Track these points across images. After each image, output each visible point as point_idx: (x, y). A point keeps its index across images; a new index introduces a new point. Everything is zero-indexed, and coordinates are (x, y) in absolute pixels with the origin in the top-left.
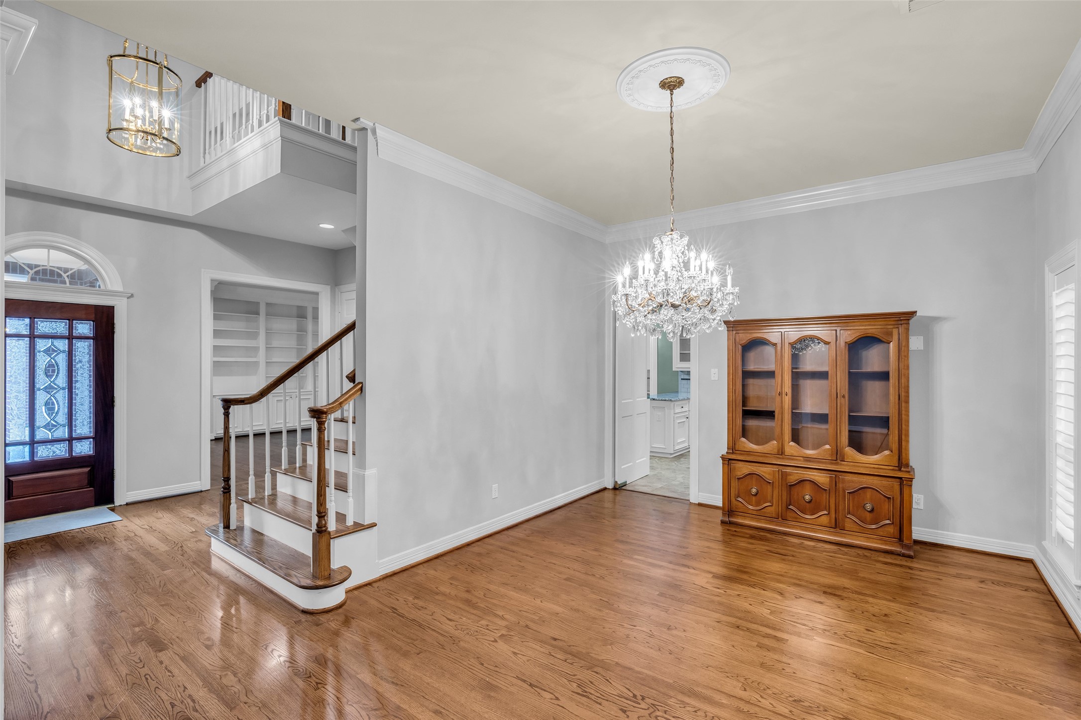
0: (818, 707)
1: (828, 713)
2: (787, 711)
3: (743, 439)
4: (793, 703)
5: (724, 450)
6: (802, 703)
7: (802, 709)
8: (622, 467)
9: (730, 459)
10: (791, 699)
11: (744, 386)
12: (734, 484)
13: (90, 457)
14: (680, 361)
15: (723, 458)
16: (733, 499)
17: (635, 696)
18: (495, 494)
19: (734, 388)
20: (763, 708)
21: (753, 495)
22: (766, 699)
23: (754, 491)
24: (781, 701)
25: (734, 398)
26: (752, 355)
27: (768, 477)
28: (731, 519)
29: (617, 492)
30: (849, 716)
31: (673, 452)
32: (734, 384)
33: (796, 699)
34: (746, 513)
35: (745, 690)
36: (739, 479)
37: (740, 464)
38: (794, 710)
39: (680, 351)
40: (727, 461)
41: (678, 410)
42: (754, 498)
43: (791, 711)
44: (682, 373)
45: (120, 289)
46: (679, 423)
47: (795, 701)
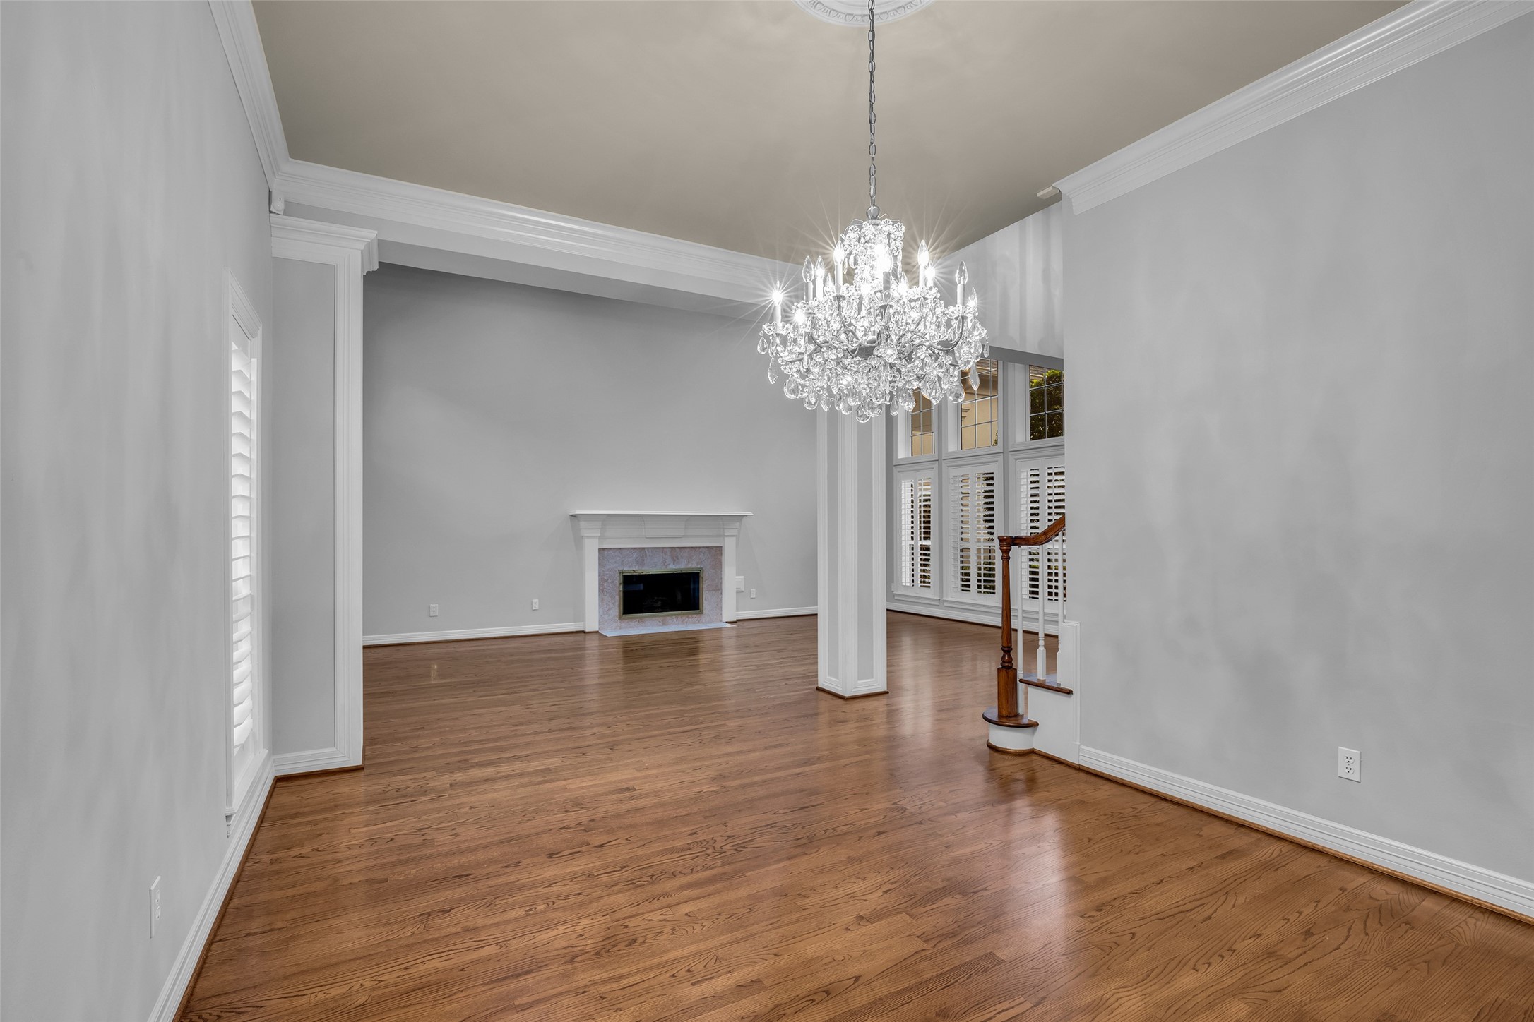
0: (608, 951)
1: (592, 953)
2: (630, 924)
4: (634, 937)
6: (626, 943)
7: (620, 936)
10: (641, 940)
17: (744, 847)
20: (652, 911)
22: (661, 921)
24: (645, 931)
30: (571, 966)
33: (636, 944)
35: (687, 915)
38: (626, 930)
43: (626, 927)
47: (635, 941)
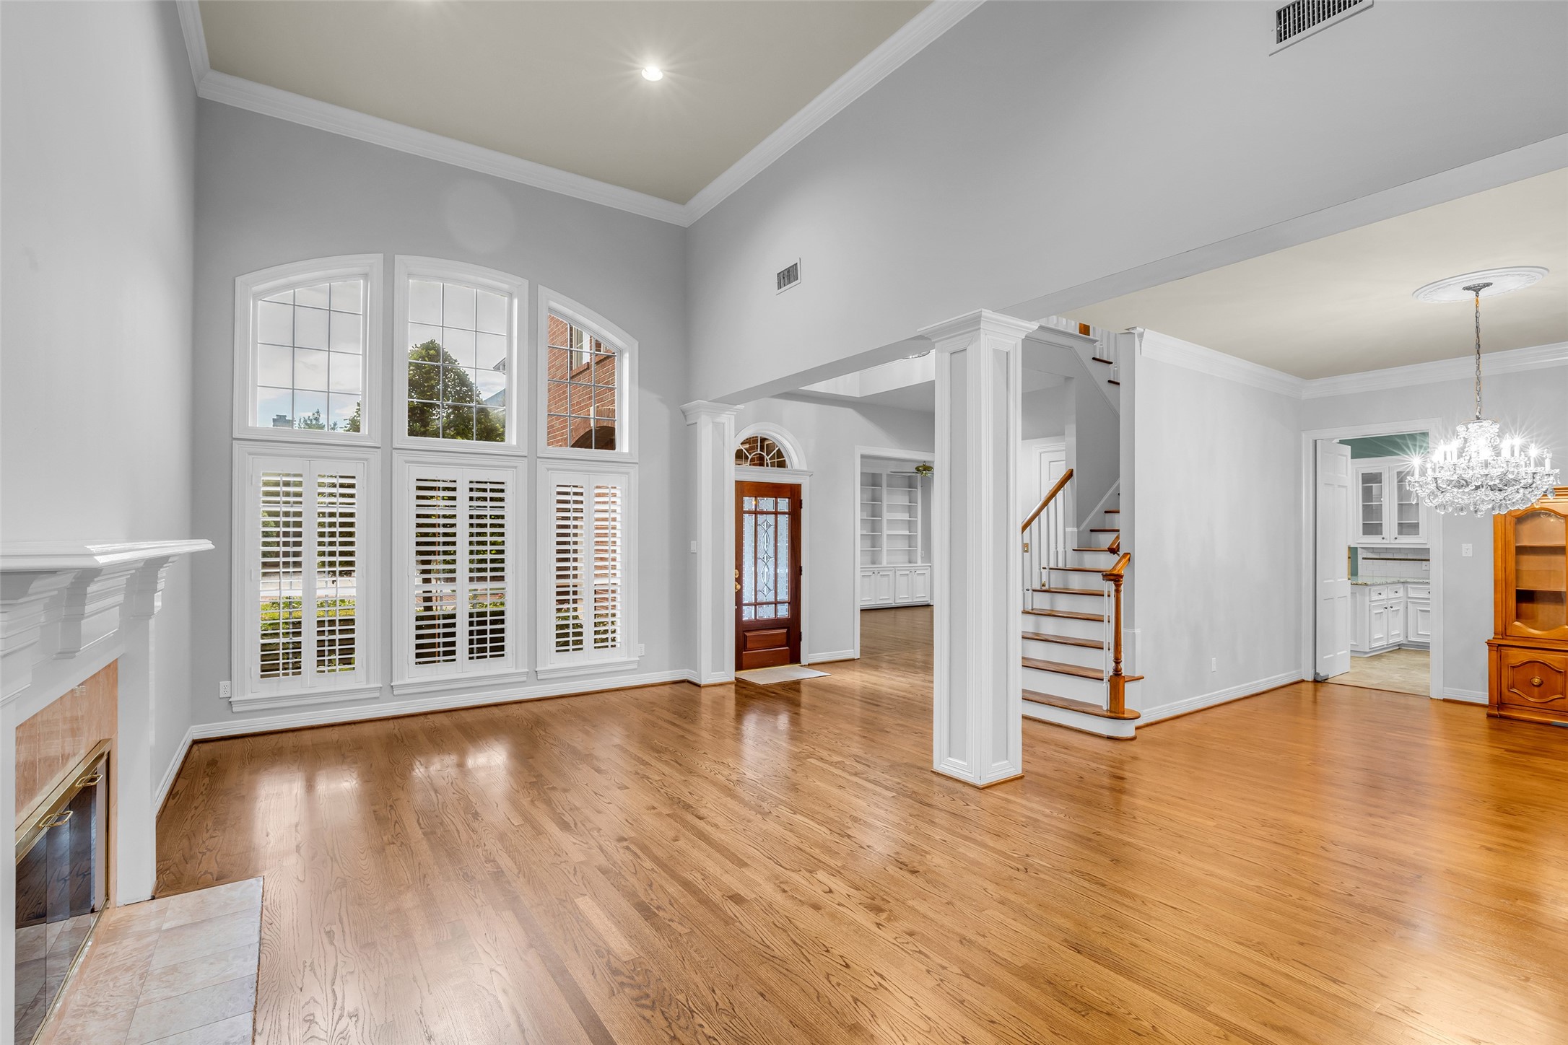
3: (1517, 623)
5: (1490, 636)
8: (1325, 657)
9: (1500, 645)
11: (1517, 563)
12: (1507, 674)
13: (787, 619)
14: (1364, 534)
15: (1489, 643)
16: (1505, 690)
18: (1214, 668)
19: (1504, 566)
21: (1534, 686)
23: (1536, 681)
25: (1504, 576)
26: (1526, 528)
27: (1556, 665)
28: (1502, 713)
29: (1319, 684)
31: (1368, 650)
32: (1505, 561)
34: (1523, 707)
36: (1513, 667)
37: (1515, 651)
39: (1363, 521)
40: (1496, 647)
41: (1375, 597)
42: (1536, 689)
44: (1363, 550)
45: (805, 469)
46: (1376, 614)
